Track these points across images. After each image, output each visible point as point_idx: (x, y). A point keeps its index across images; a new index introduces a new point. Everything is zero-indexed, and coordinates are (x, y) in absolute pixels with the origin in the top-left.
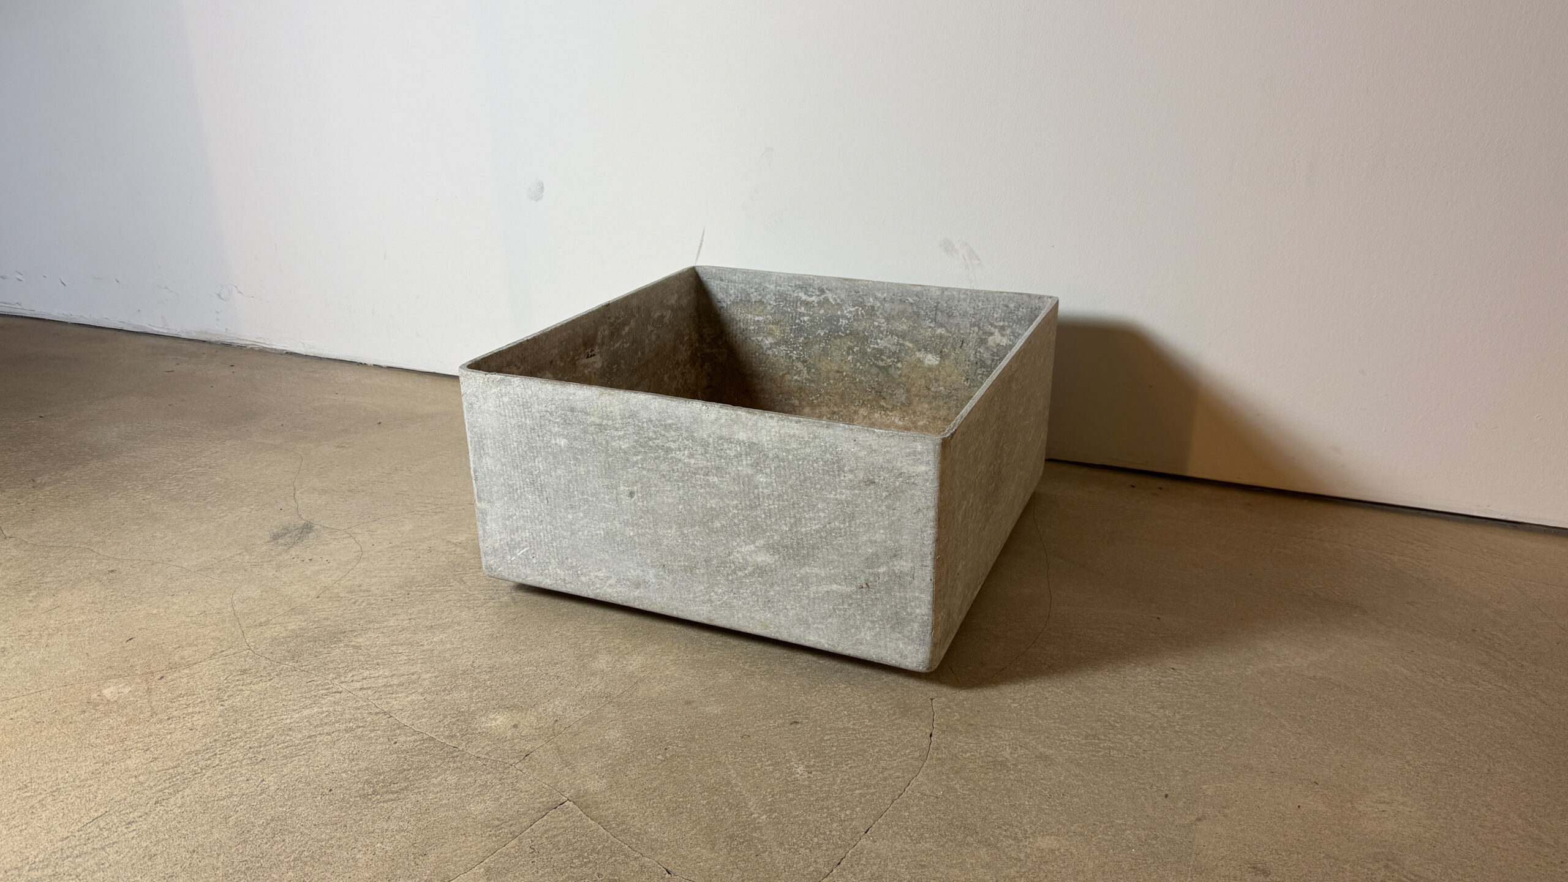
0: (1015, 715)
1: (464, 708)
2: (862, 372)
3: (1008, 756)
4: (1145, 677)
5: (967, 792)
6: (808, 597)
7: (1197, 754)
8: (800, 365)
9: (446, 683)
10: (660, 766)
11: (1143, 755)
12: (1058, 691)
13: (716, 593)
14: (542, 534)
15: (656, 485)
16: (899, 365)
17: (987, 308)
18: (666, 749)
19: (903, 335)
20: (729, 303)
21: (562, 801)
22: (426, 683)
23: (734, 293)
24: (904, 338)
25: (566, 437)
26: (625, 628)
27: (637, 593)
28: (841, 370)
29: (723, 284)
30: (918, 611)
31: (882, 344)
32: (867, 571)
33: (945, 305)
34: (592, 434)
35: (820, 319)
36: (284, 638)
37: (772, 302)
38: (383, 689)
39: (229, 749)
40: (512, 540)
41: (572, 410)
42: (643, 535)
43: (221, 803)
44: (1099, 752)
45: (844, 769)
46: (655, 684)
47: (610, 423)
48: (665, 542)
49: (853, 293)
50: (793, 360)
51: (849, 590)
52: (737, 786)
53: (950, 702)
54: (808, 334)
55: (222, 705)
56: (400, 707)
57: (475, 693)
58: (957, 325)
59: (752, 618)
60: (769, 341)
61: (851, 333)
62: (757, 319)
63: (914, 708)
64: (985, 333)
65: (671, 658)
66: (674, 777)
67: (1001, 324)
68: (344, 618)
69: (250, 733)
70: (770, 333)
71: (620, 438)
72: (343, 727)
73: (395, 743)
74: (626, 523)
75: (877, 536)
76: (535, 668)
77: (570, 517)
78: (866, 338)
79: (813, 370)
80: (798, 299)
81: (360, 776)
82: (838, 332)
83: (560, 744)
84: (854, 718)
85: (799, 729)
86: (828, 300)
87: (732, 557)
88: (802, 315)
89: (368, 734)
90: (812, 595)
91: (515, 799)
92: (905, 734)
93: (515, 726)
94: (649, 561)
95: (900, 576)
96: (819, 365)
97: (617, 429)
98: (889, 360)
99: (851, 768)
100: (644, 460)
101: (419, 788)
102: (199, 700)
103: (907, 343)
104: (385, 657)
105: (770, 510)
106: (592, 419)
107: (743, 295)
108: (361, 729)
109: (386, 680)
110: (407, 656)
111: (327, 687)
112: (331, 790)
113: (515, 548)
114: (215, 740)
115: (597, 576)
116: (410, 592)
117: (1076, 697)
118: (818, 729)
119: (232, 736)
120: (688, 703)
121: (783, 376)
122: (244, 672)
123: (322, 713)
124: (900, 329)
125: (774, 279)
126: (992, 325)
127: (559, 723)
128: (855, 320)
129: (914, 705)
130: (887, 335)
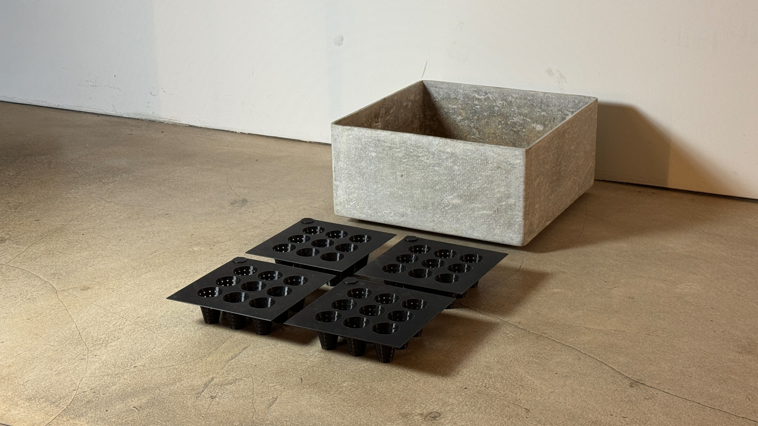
2: (506, 134)
6: (474, 217)
7: (623, 273)
8: (475, 130)
11: (601, 272)
14: (362, 195)
15: (412, 172)
16: (524, 130)
17: (565, 103)
19: (526, 115)
20: (440, 99)
23: (442, 94)
24: (526, 117)
25: (376, 152)
27: (402, 219)
28: (495, 133)
29: (437, 89)
30: (517, 220)
31: (515, 119)
32: (498, 204)
33: (545, 101)
34: (386, 151)
35: (485, 107)
37: (461, 99)
40: (349, 198)
41: (379, 141)
42: (406, 193)
47: (395, 146)
48: (416, 196)
49: (501, 94)
50: (472, 128)
51: (490, 213)
53: (530, 258)
54: (479, 115)
58: (552, 110)
59: (451, 227)
60: (460, 118)
61: (500, 114)
62: (453, 107)
64: (564, 114)
67: (572, 110)
70: (460, 114)
71: (398, 152)
74: (399, 189)
75: (502, 189)
77: (375, 187)
78: (508, 117)
79: (481, 133)
80: (474, 97)
82: (494, 113)
86: (489, 98)
87: (443, 201)
88: (476, 105)
90: (476, 216)
94: (408, 205)
95: (510, 206)
96: (484, 130)
97: (397, 149)
98: (519, 128)
100: (408, 161)
103: (528, 119)
105: (459, 180)
106: (387, 144)
107: (447, 95)
113: (350, 202)
115: (385, 213)
121: (466, 135)
124: (524, 112)
125: (462, 87)
126: (567, 110)
128: (502, 108)
129: (516, 259)
130: (518, 116)
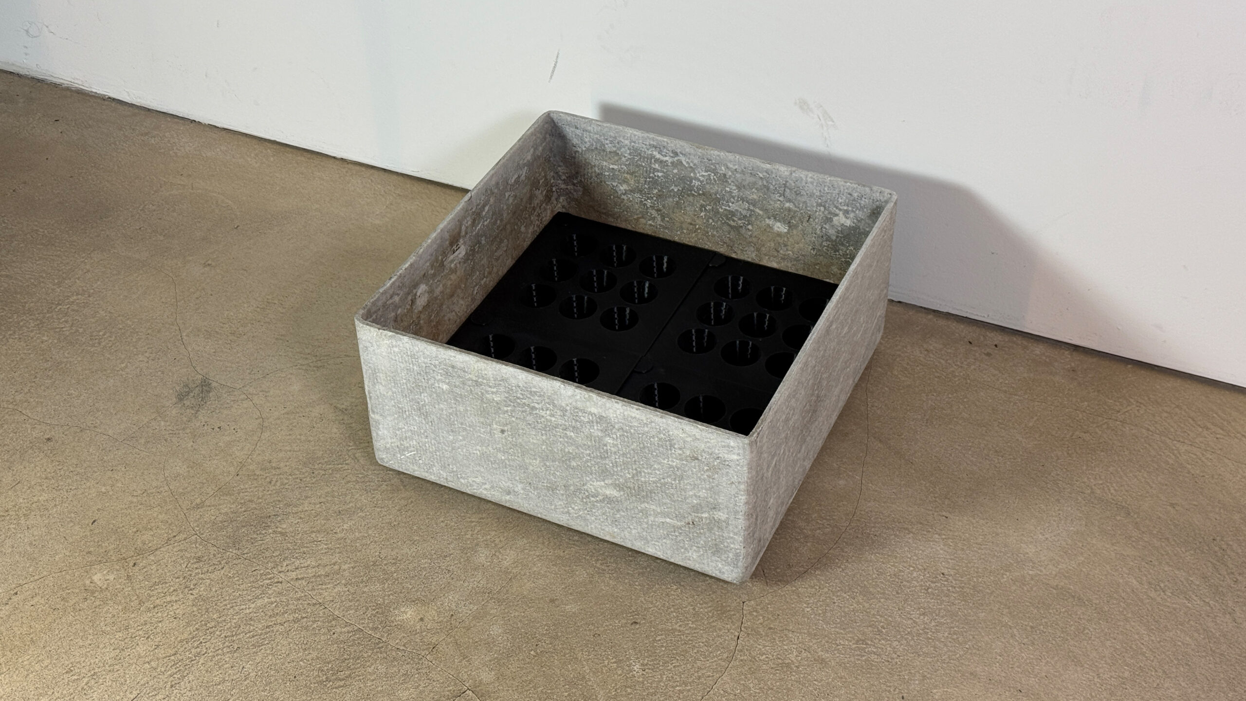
0: (806, 619)
1: (380, 601)
2: (714, 228)
3: (793, 659)
4: (918, 582)
5: (758, 691)
6: (647, 523)
7: (938, 661)
8: (654, 212)
9: (362, 574)
10: (533, 660)
11: (896, 660)
12: (845, 595)
13: (573, 509)
14: (427, 445)
15: (523, 429)
16: (750, 227)
17: (832, 193)
18: (537, 645)
19: (754, 203)
20: (584, 149)
21: (464, 690)
22: (346, 574)
23: (589, 142)
24: (754, 206)
25: (448, 384)
26: (498, 519)
27: (508, 498)
28: (693, 223)
29: (578, 132)
30: (732, 546)
31: (733, 207)
32: (693, 514)
33: (793, 184)
34: (470, 386)
35: (674, 177)
36: (221, 522)
37: (626, 155)
38: (313, 580)
39: (209, 637)
40: (401, 445)
41: (453, 367)
42: (514, 460)
43: (219, 687)
44: (864, 656)
45: (669, 668)
46: (526, 581)
47: (485, 381)
48: (531, 468)
49: (706, 160)
50: (647, 208)
51: (679, 524)
52: (590, 680)
53: (757, 605)
54: (662, 188)
55: (192, 594)
56: (331, 598)
57: (386, 585)
58: (805, 202)
59: (603, 530)
60: (623, 187)
61: (704, 194)
62: (611, 166)
63: (729, 611)
64: (830, 213)
65: (538, 554)
66: (544, 671)
67: (845, 208)
68: (265, 500)
69: (221, 622)
70: (625, 181)
71: (493, 393)
72: (291, 618)
73: (334, 634)
74: (499, 450)
75: (701, 493)
76: (429, 561)
77: (451, 437)
78: (718, 200)
79: (667, 219)
80: (652, 156)
81: (314, 664)
82: (691, 191)
83: (457, 637)
84: (680, 619)
85: (637, 629)
86: (681, 162)
87: (585, 487)
88: (655, 170)
89: (312, 625)
90: (650, 523)
91: (430, 688)
92: (719, 636)
93: (422, 619)
94: (517, 478)
95: (719, 521)
96: (672, 216)
97: (490, 387)
98: (740, 222)
99: (674, 667)
100: (512, 411)
101: (359, 676)
102: (172, 588)
103: (757, 210)
104: (308, 545)
105: (616, 462)
106: (470, 376)
107: (599, 145)
108: (305, 619)
109: (314, 570)
110: (326, 544)
111: (269, 577)
112: (295, 677)
113: (404, 450)
114: (197, 629)
115: (473, 481)
116: (315, 471)
117: (858, 603)
118: (653, 629)
119: (208, 625)
120: (552, 601)
121: (638, 219)
122: (199, 559)
123: (272, 603)
124: (750, 198)
125: (629, 135)
126: (837, 208)
127: (454, 617)
128: (707, 183)
129: (729, 608)
130: (738, 201)
